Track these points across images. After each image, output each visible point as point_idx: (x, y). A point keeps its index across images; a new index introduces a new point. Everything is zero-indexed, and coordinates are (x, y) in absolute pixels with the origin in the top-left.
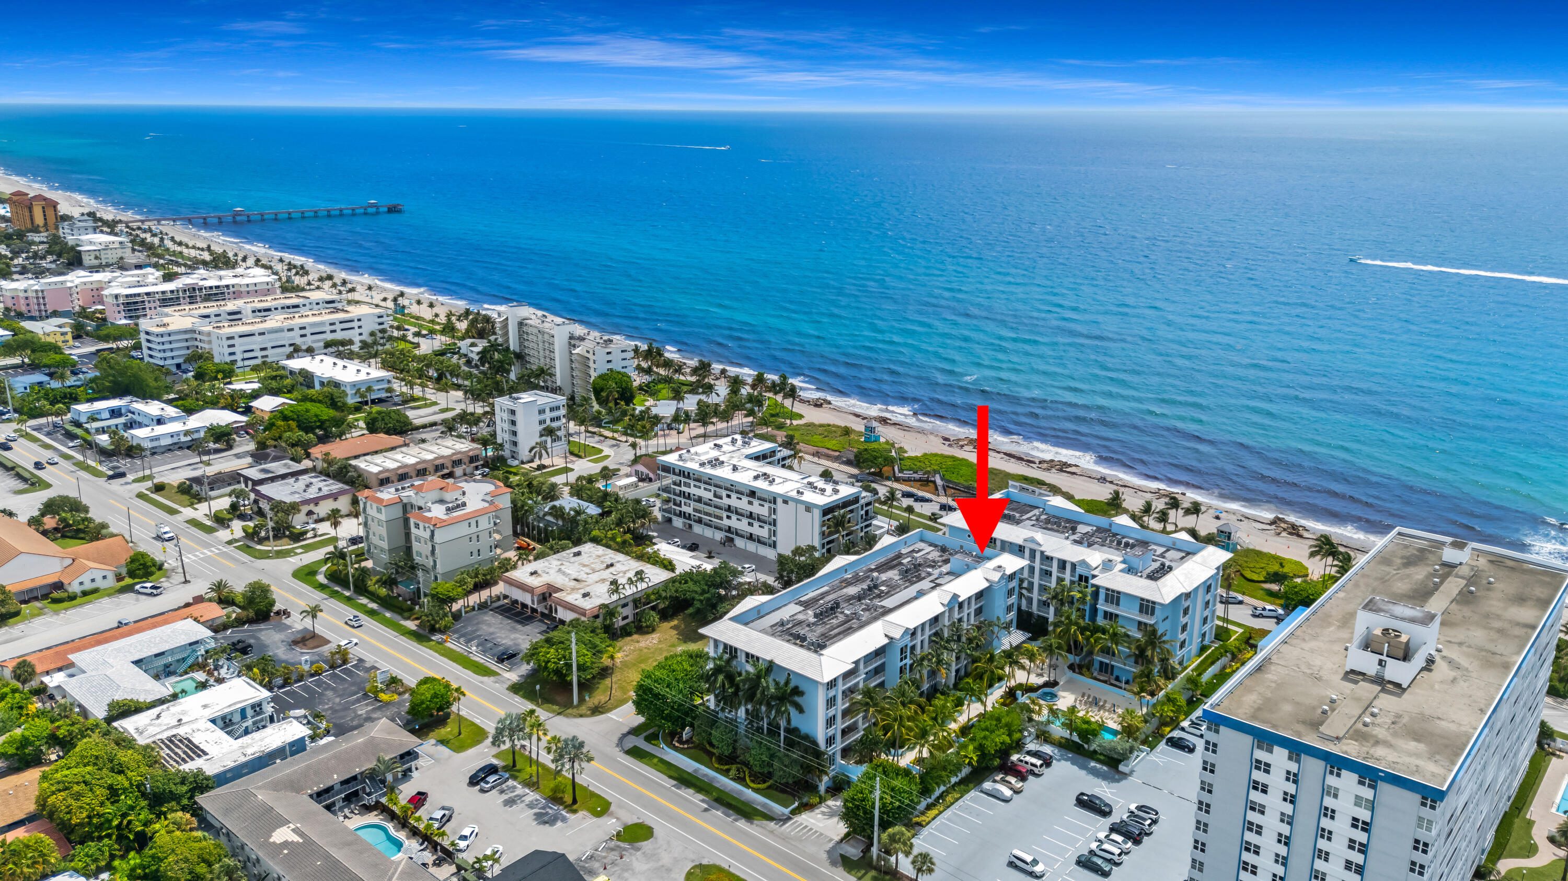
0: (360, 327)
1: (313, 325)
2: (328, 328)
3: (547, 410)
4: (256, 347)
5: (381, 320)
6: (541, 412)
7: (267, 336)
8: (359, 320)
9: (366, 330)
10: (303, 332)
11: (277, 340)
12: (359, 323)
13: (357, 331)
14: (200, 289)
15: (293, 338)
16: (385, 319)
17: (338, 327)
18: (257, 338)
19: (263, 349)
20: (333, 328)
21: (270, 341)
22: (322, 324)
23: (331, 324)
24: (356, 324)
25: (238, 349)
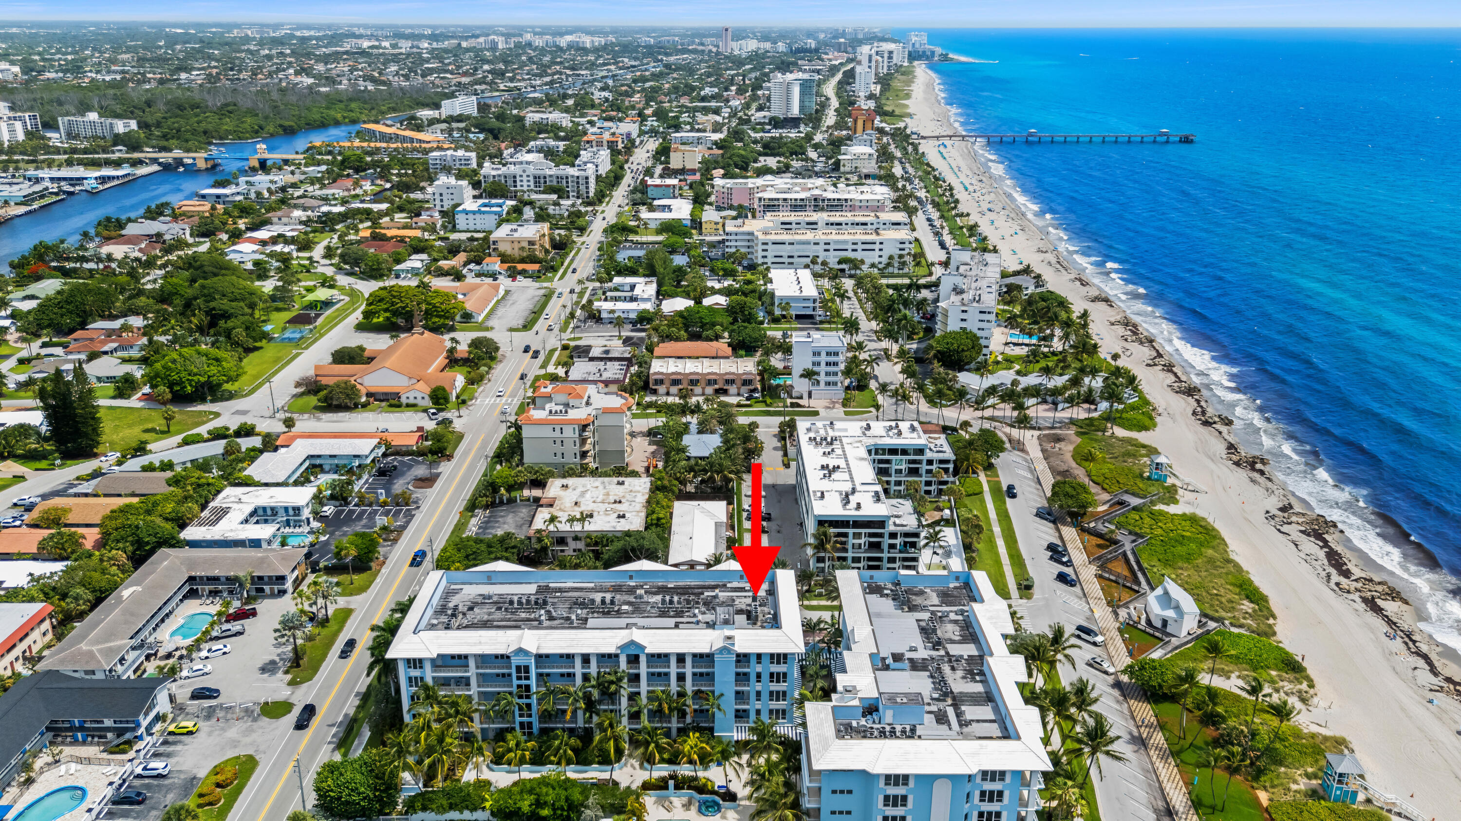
0: (881, 250)
1: (837, 242)
2: (850, 247)
3: (823, 354)
4: (785, 254)
5: (902, 246)
6: (816, 354)
7: (795, 247)
8: (881, 243)
9: (886, 254)
10: (827, 247)
11: (803, 251)
12: (881, 246)
13: (877, 253)
14: (823, 200)
15: (818, 251)
16: (907, 245)
17: (860, 247)
18: (787, 247)
19: (789, 257)
20: (855, 247)
21: (797, 250)
22: (845, 242)
23: (854, 244)
24: (877, 247)
25: (769, 254)
